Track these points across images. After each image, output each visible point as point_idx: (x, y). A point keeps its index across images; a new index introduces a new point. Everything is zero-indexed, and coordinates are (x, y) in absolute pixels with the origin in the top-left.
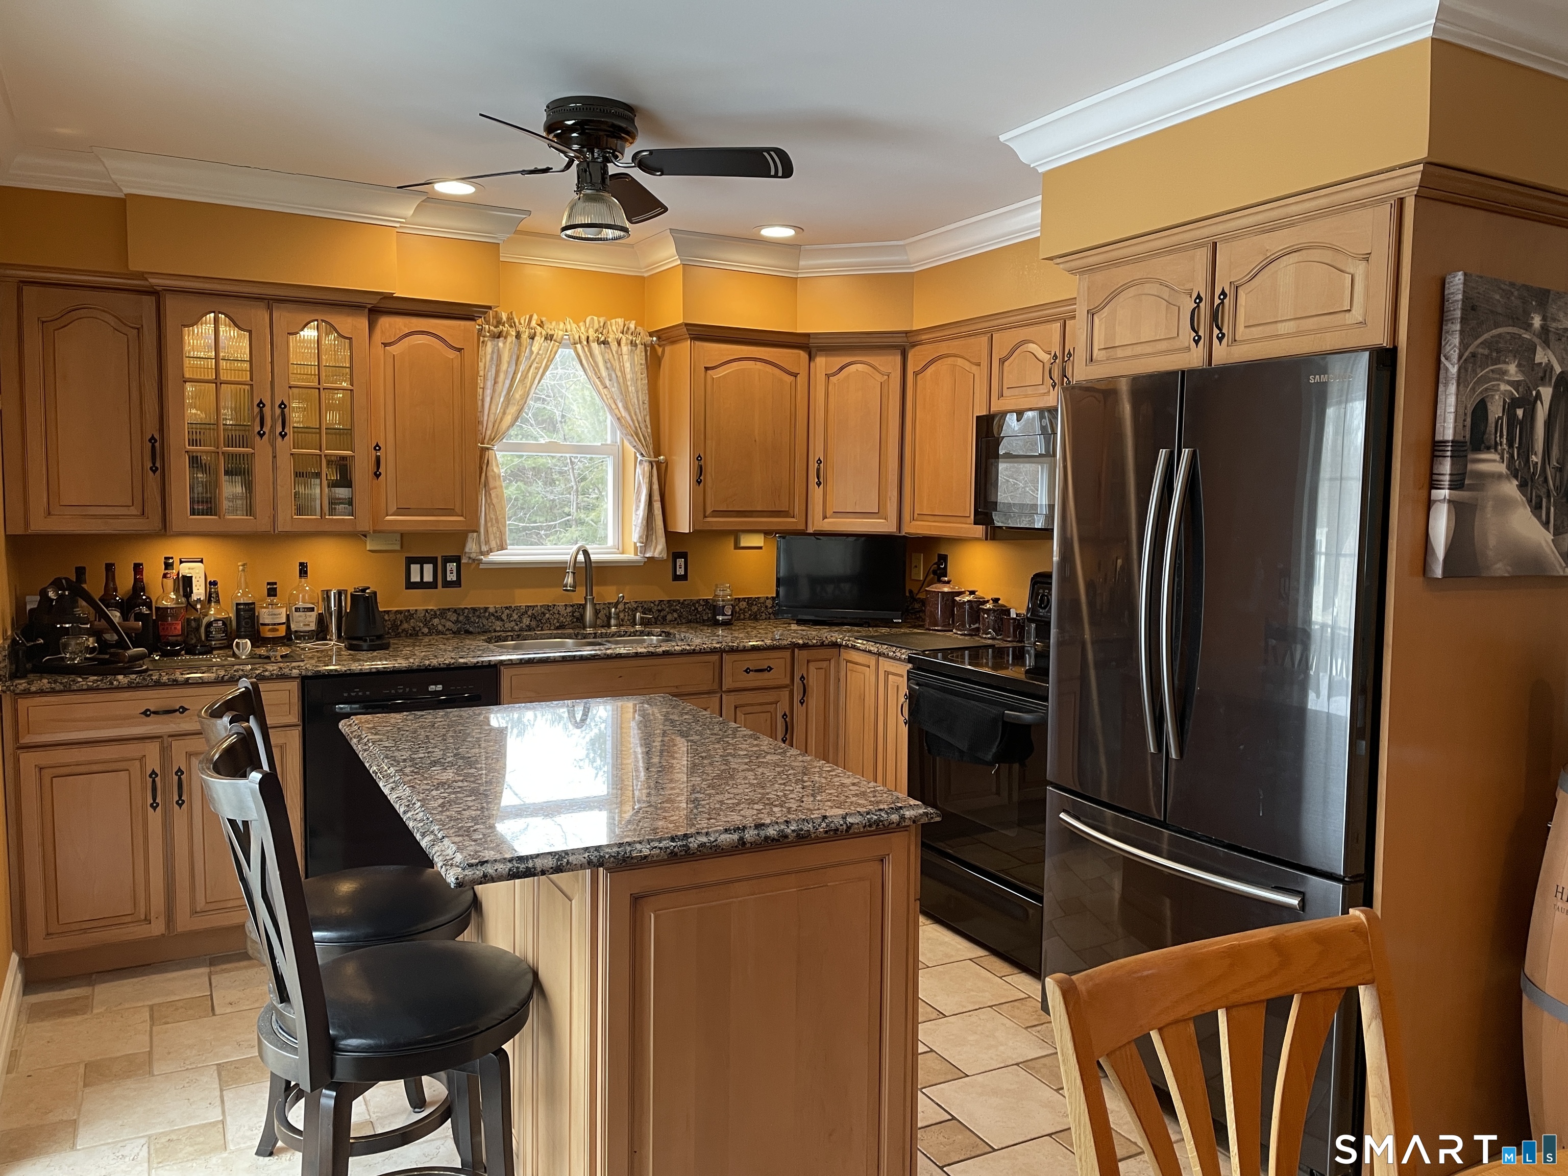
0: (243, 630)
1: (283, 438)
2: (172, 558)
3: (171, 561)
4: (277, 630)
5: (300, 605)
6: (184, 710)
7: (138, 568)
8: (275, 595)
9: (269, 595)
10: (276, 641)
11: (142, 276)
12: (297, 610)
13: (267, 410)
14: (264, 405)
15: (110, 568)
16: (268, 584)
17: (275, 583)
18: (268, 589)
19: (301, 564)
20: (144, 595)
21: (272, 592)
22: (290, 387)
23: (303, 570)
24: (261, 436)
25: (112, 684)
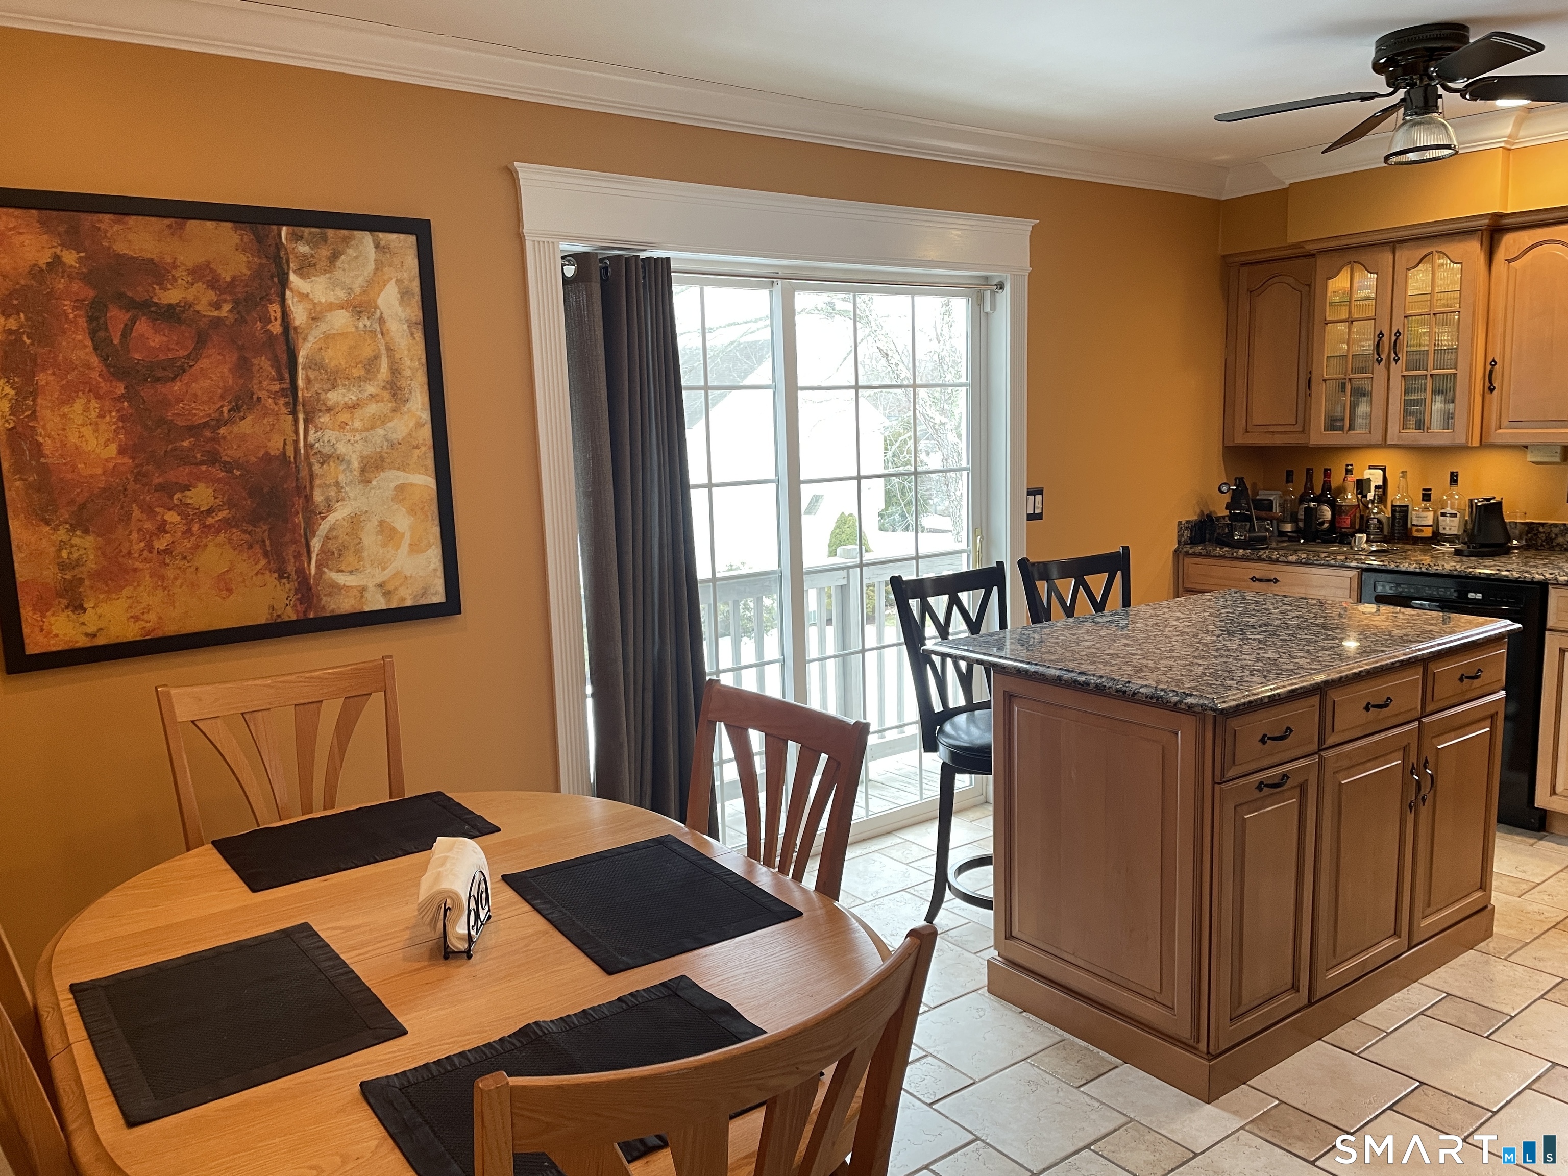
0: (1397, 528)
1: (1396, 362)
2: (1352, 465)
3: (1350, 467)
4: (1422, 531)
5: (1448, 510)
6: (1276, 581)
7: (1327, 473)
8: (1429, 500)
9: (1423, 500)
10: (1425, 540)
11: (1299, 245)
12: (1443, 515)
13: (1385, 339)
14: (1383, 335)
15: (1309, 473)
16: (1424, 490)
17: (1430, 490)
18: (1423, 495)
19: (1452, 473)
20: (1312, 493)
21: (1426, 497)
22: (1405, 317)
23: (1454, 479)
24: (1379, 362)
25: (1233, 554)
